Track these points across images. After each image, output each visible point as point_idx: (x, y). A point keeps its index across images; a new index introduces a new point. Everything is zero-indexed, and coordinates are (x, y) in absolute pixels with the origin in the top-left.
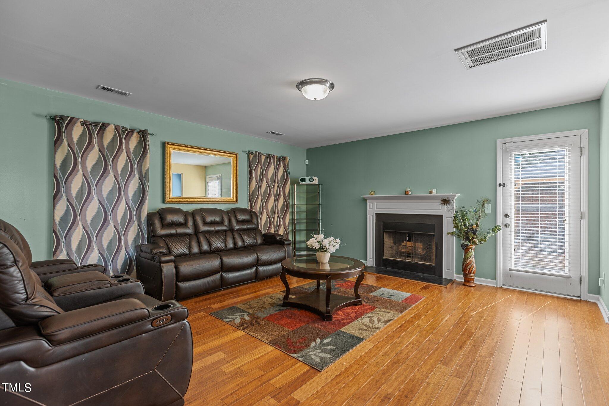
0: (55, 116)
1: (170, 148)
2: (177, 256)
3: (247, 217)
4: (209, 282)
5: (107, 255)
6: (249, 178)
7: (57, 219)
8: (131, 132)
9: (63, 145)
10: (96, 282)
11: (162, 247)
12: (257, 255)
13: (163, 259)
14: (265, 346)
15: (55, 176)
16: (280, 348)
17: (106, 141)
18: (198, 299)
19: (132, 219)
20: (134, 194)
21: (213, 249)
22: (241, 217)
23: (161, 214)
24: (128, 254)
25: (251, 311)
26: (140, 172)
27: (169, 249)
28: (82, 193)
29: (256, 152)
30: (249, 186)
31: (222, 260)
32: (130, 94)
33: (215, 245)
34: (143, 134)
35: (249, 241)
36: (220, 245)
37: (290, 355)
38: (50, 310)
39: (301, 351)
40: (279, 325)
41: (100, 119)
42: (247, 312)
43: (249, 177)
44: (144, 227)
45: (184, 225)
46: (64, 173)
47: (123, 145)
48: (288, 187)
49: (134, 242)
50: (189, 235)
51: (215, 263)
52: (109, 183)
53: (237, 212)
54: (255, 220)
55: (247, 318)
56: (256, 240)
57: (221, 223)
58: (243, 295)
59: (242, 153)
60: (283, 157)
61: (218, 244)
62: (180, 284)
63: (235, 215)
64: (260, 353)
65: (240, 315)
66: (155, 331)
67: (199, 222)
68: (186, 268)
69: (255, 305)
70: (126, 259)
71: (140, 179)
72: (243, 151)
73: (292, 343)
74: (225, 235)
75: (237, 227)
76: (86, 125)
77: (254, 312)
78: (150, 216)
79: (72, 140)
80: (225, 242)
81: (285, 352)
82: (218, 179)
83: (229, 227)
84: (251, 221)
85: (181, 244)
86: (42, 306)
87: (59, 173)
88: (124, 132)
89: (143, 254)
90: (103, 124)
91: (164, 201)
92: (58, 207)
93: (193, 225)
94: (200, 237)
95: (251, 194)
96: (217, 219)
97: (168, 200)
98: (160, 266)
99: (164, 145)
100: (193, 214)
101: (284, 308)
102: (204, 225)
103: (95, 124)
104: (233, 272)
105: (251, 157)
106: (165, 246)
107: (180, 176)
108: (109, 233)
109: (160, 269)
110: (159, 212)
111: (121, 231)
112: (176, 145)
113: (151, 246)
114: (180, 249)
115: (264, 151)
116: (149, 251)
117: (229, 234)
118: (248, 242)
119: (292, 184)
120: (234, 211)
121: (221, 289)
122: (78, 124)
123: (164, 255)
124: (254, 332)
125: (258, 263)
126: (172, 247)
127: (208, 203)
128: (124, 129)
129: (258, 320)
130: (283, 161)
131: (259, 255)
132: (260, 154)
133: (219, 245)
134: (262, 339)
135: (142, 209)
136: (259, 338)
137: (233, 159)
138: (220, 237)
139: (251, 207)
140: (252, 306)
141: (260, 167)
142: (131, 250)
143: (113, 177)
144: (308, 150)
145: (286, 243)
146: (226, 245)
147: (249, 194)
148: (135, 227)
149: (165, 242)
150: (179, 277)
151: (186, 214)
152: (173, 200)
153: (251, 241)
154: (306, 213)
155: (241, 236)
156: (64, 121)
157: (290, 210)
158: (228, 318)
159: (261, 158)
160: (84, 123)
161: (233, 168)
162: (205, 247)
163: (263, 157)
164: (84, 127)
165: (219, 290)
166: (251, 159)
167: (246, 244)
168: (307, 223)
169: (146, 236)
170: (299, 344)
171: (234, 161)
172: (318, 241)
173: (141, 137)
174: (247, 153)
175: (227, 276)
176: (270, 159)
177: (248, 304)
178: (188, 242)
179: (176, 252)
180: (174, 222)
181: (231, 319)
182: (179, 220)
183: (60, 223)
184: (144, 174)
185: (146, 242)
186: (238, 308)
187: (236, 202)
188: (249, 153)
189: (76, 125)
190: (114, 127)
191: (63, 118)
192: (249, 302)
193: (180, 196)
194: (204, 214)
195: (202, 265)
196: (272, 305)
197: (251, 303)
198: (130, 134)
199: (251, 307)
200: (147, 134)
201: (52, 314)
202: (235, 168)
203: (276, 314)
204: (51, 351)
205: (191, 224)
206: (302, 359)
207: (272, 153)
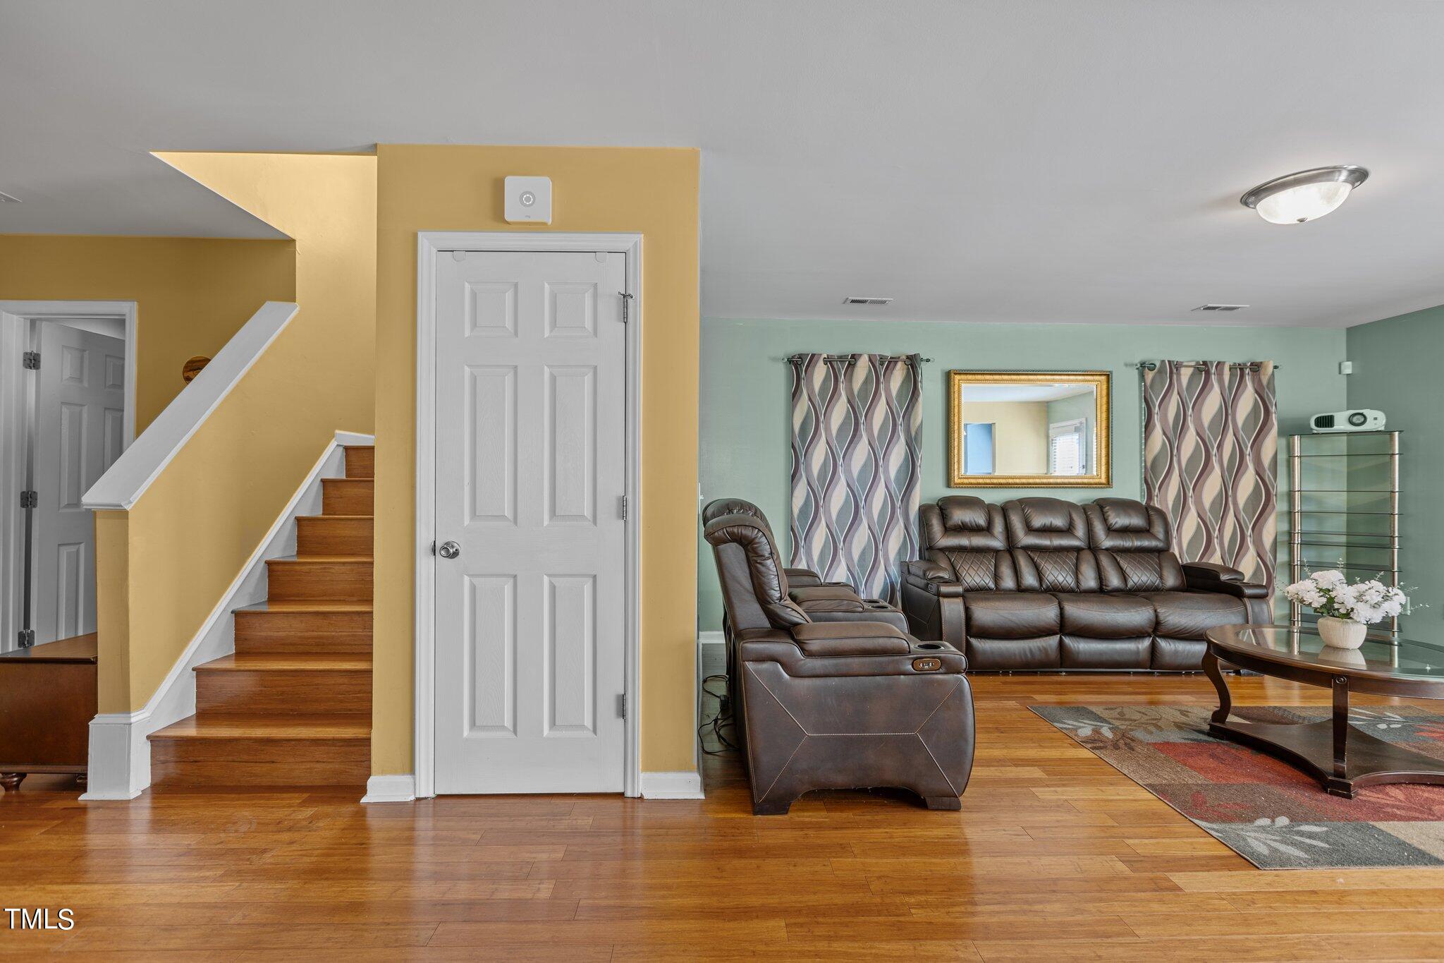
0: (793, 357)
1: (959, 380)
2: (969, 590)
3: (1136, 521)
4: (1033, 650)
5: (858, 573)
6: (1143, 427)
7: (796, 511)
8: (893, 361)
9: (802, 398)
10: (846, 602)
11: (944, 569)
12: (1155, 611)
13: (944, 589)
14: (1133, 788)
15: (793, 447)
16: (1170, 801)
17: (857, 384)
18: (1010, 678)
19: (895, 516)
20: (899, 471)
21: (1048, 587)
22: (1119, 520)
23: (943, 507)
24: (889, 575)
25: (1123, 725)
26: (908, 431)
27: (956, 574)
28: (825, 472)
29: (1163, 362)
30: (1143, 447)
31: (1062, 609)
32: (889, 301)
33: (1051, 578)
34: (913, 362)
35: (1140, 576)
36: (1063, 579)
37: (1191, 819)
38: (801, 617)
39: (1224, 822)
40: (1185, 765)
41: (848, 350)
42: (1110, 724)
43: (1144, 424)
44: (915, 530)
45: (987, 530)
46: (803, 441)
47: (882, 386)
48: (1271, 444)
49: (898, 557)
50: (996, 552)
51: (1047, 613)
52: (861, 453)
53: (1107, 508)
54: (1158, 530)
55: (1107, 732)
56: (1161, 577)
57: (1069, 531)
58: (1111, 693)
59: (1124, 368)
60: (1252, 364)
61: (1058, 575)
62: (974, 641)
63: (1104, 515)
64: (1118, 794)
65: (1091, 725)
66: (917, 676)
67: (1015, 527)
68: (986, 613)
69: (1137, 716)
70: (886, 584)
71: (907, 444)
72: (1126, 365)
73: (1205, 803)
74: (1077, 559)
75: (1107, 543)
76: (830, 362)
77: (1129, 727)
78: (924, 511)
79: (813, 390)
80: (1077, 572)
81: (1179, 810)
82: (1077, 430)
83: (1087, 540)
84: (1148, 531)
85: (980, 569)
86: (793, 610)
87: (798, 441)
88: (882, 364)
89: (912, 579)
90: (853, 356)
91: (949, 483)
92: (796, 493)
93: (1004, 532)
94: (1017, 559)
95: (1149, 464)
96: (1059, 522)
97: (957, 480)
98: (938, 601)
99: (948, 376)
100: (1005, 510)
101: (1211, 739)
102: (1026, 534)
103: (842, 359)
104: (1089, 640)
105: (1150, 376)
106: (949, 568)
107: (989, 428)
108: (861, 537)
109: (939, 606)
110: (940, 504)
111: (878, 535)
112: (970, 374)
113: (924, 565)
114: (977, 576)
115: (1188, 356)
116: (921, 573)
117: (1087, 558)
118: (1135, 579)
119: (1287, 432)
120: (1101, 506)
121: (1061, 672)
122: (821, 363)
123: (946, 582)
124: (1116, 759)
125: (1157, 629)
126: (963, 572)
127: (1039, 488)
128: (882, 358)
129: (1133, 744)
130: (1252, 375)
131: (1161, 610)
132: (1176, 367)
133: (1061, 579)
134: (1132, 775)
135: (911, 498)
136: (1126, 772)
137: (1099, 387)
138: (1065, 562)
139: (1150, 497)
140: (1127, 717)
141: (1175, 398)
142: (894, 571)
143: (867, 442)
144: (1352, 332)
145: (1248, 591)
146: (1078, 581)
147: (1143, 464)
148: (900, 529)
149: (950, 561)
150: (973, 629)
151: (989, 509)
152: (966, 481)
153: (1144, 579)
154: (1344, 517)
155: (1118, 563)
156: (803, 362)
157: (1281, 506)
158: (1065, 723)
159: (1179, 374)
160: (828, 361)
161: (1099, 406)
162: (1030, 580)
163: (1186, 373)
164: (828, 367)
165: (1058, 672)
166: (1148, 381)
167: (1130, 584)
168: (1349, 545)
169: (917, 548)
170: (1221, 810)
171: (1101, 390)
172: (1321, 590)
173: (908, 369)
174: (1137, 369)
175: (1074, 647)
176: (1208, 373)
177: (1118, 710)
178: (993, 564)
179: (968, 582)
180: (967, 524)
181: (1070, 727)
182: (976, 520)
183: (798, 516)
184: (913, 434)
185: (917, 557)
186: (1092, 713)
187: (1109, 483)
188: (1144, 367)
189: (818, 365)
190: (867, 359)
191: (801, 357)
192: (1122, 707)
193: (990, 473)
194: (1028, 511)
195: (1017, 612)
196: (1180, 726)
197: (1126, 710)
198: (892, 364)
199: (1122, 717)
200: (919, 360)
201: (802, 622)
202: (1104, 408)
203: (1185, 744)
204: (803, 662)
205: (1000, 530)
206: (1220, 835)
207: (1213, 356)
